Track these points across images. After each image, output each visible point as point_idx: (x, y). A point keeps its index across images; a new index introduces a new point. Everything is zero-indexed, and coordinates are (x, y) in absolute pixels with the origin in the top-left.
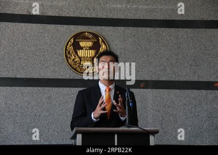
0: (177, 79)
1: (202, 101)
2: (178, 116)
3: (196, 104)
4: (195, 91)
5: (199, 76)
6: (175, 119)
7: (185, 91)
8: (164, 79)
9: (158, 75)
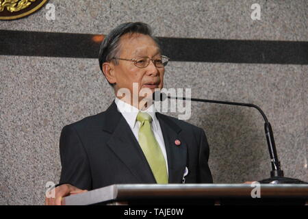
0: (232, 36)
1: (293, 94)
2: (235, 134)
3: (279, 102)
4: (276, 68)
5: (284, 26)
6: (229, 140)
7: (252, 66)
8: (200, 34)
9: (187, 23)
